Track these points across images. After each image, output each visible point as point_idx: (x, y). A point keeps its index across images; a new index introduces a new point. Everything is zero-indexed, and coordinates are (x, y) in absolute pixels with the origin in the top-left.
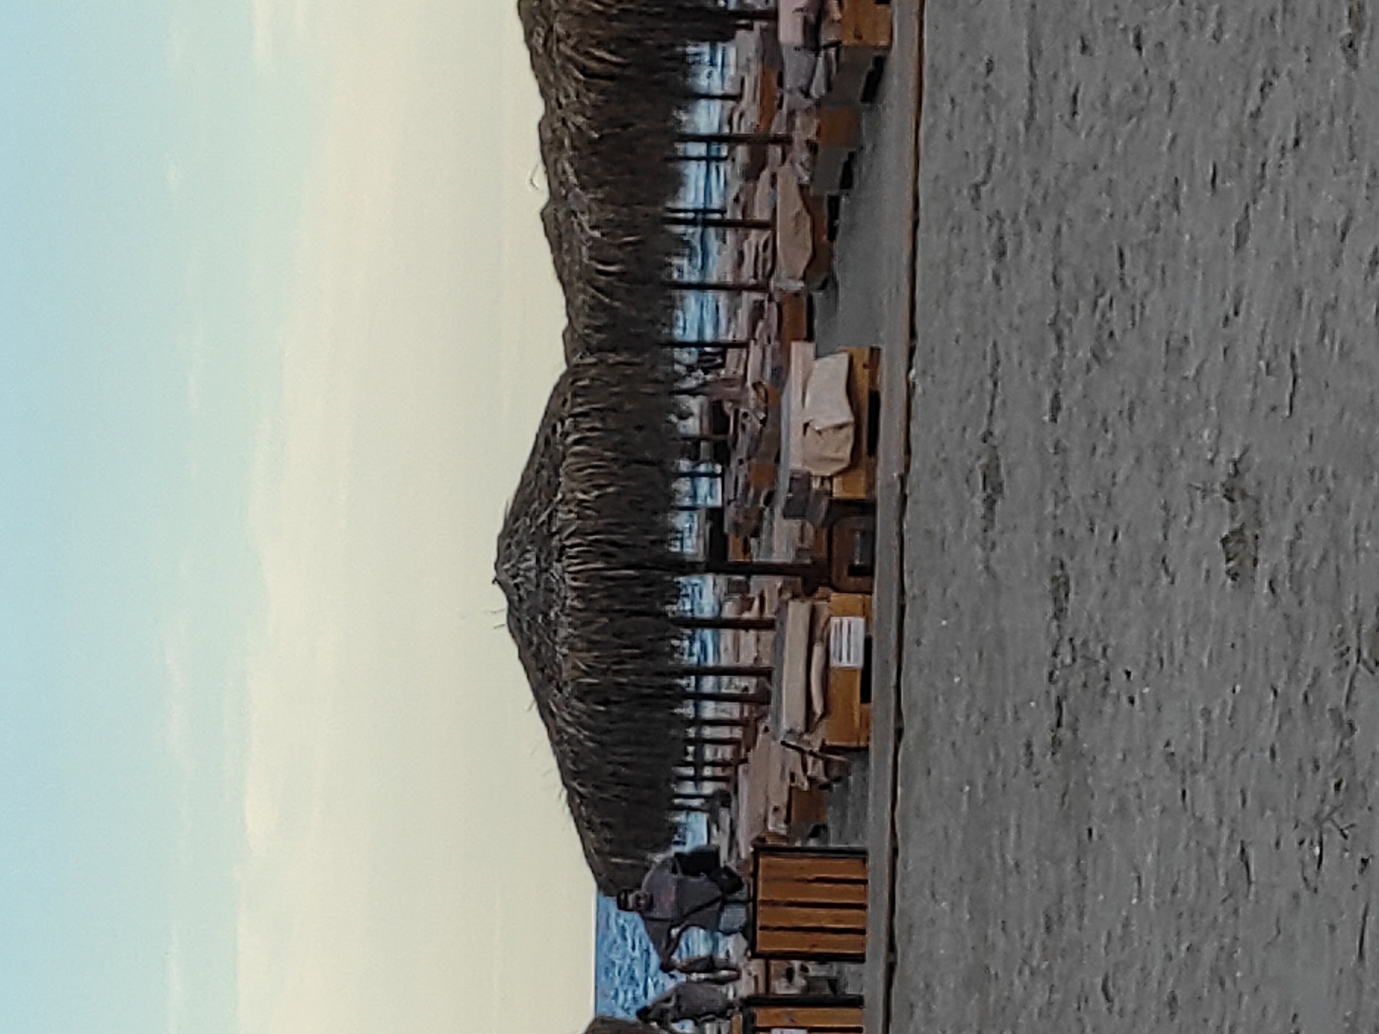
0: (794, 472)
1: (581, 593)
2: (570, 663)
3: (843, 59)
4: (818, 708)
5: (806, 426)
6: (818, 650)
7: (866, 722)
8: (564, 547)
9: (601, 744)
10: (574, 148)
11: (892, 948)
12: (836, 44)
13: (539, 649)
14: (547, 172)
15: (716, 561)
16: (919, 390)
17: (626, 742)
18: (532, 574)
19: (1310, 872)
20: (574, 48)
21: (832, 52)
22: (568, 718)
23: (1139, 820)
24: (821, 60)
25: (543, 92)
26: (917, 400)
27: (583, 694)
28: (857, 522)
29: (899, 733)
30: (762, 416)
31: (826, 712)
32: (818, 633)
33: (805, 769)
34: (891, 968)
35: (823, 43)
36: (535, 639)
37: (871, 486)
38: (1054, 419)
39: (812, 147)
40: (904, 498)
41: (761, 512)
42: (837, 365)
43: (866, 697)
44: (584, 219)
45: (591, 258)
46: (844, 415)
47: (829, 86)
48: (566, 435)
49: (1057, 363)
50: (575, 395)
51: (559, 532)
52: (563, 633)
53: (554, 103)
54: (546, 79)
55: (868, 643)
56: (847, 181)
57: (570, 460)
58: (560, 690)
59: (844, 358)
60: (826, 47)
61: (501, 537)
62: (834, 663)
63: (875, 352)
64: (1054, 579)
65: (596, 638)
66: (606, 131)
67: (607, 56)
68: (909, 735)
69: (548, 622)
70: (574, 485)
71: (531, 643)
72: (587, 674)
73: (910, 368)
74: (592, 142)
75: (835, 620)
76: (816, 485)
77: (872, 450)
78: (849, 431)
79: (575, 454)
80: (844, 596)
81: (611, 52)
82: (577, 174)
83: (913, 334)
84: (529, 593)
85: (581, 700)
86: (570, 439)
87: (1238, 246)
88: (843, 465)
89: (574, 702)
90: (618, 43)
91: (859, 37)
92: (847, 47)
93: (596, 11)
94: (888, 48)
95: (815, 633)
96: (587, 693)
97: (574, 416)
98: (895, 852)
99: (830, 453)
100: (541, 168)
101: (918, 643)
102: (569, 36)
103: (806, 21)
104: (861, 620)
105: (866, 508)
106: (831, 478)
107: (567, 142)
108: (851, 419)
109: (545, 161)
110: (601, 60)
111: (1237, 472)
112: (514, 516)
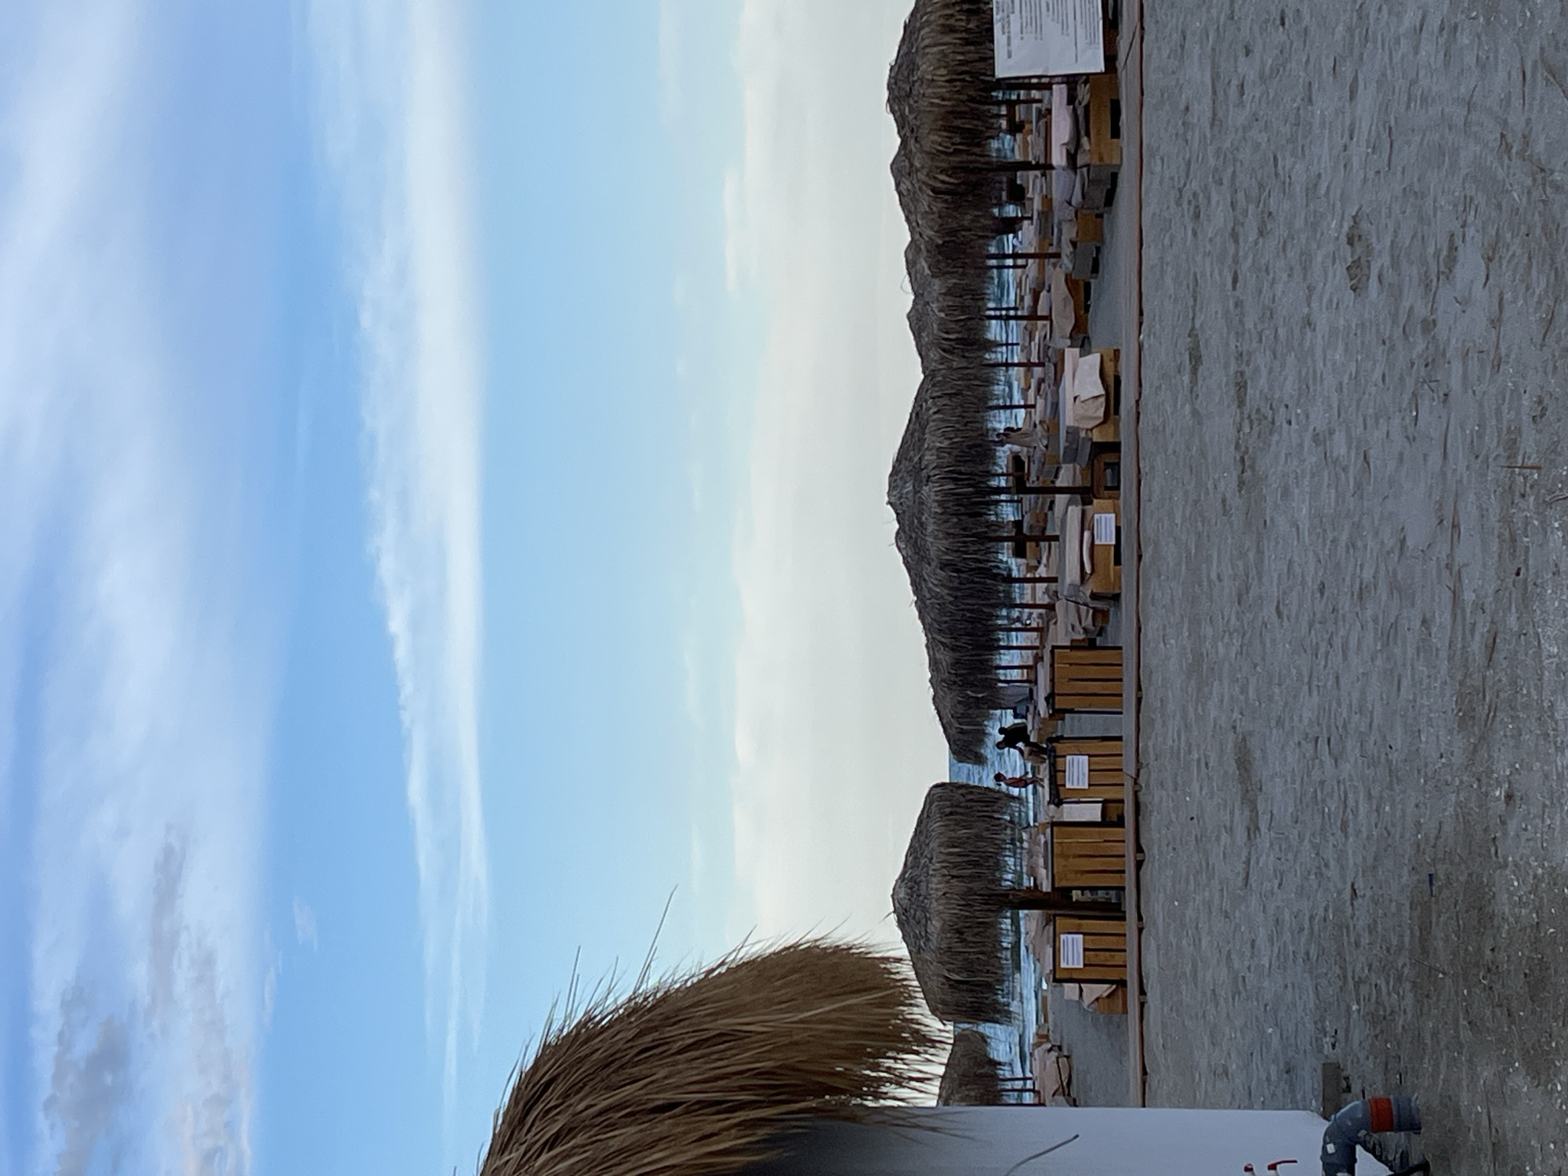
0: (1068, 427)
1: (940, 503)
2: (936, 545)
3: (1092, 175)
4: (1088, 569)
5: (1075, 398)
6: (1087, 534)
7: (1118, 577)
8: (929, 477)
9: (956, 597)
10: (928, 251)
11: (1139, 689)
12: (1088, 166)
13: (916, 542)
14: (911, 281)
15: (1020, 485)
16: (1146, 346)
17: (971, 596)
18: (910, 496)
19: (1411, 430)
20: (928, 175)
21: (1085, 170)
22: (936, 582)
23: (1296, 491)
24: (1078, 176)
25: (907, 219)
26: (1145, 352)
27: (944, 566)
28: (1109, 458)
29: (1140, 557)
30: (1045, 442)
31: (1093, 570)
32: (1086, 524)
33: (1080, 622)
34: (1139, 700)
35: (1079, 165)
36: (914, 535)
37: (1117, 432)
38: (1234, 288)
39: (1074, 244)
40: (1138, 413)
41: (1046, 514)
42: (1094, 359)
43: (1118, 562)
44: (934, 306)
45: (940, 330)
46: (1099, 390)
47: (1084, 196)
48: (928, 409)
49: (1236, 254)
50: (933, 386)
51: (926, 467)
52: (930, 528)
53: (914, 224)
54: (910, 212)
55: (1118, 529)
56: (1095, 269)
57: (931, 424)
58: (929, 564)
59: (1098, 356)
60: (1081, 167)
61: (891, 475)
62: (1097, 542)
63: (1117, 352)
64: (1237, 384)
65: (952, 531)
66: (947, 239)
67: (947, 179)
68: (1146, 558)
69: (921, 524)
70: (934, 439)
71: (911, 537)
72: (946, 554)
73: (1140, 333)
74: (938, 246)
75: (1097, 516)
76: (1083, 434)
77: (1117, 412)
78: (1102, 400)
79: (934, 421)
80: (1101, 501)
81: (950, 176)
82: (929, 268)
83: (1141, 313)
84: (908, 507)
85: (941, 569)
86: (931, 412)
87: (1351, 98)
88: (1098, 422)
89: (939, 571)
90: (952, 171)
91: (1101, 159)
92: (1095, 166)
93: (938, 151)
94: (1119, 166)
95: (1085, 524)
96: (946, 565)
97: (933, 398)
98: (1139, 629)
99: (1090, 413)
100: (907, 279)
101: (1150, 501)
102: (923, 167)
103: (1068, 152)
104: (1113, 516)
105: (1115, 447)
106: (1091, 430)
107: (923, 247)
108: (1103, 392)
109: (909, 274)
110: (943, 182)
111: (1355, 222)
112: (899, 461)
